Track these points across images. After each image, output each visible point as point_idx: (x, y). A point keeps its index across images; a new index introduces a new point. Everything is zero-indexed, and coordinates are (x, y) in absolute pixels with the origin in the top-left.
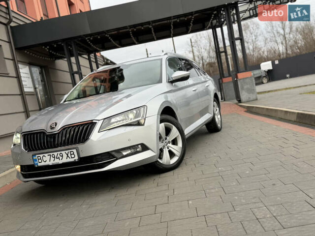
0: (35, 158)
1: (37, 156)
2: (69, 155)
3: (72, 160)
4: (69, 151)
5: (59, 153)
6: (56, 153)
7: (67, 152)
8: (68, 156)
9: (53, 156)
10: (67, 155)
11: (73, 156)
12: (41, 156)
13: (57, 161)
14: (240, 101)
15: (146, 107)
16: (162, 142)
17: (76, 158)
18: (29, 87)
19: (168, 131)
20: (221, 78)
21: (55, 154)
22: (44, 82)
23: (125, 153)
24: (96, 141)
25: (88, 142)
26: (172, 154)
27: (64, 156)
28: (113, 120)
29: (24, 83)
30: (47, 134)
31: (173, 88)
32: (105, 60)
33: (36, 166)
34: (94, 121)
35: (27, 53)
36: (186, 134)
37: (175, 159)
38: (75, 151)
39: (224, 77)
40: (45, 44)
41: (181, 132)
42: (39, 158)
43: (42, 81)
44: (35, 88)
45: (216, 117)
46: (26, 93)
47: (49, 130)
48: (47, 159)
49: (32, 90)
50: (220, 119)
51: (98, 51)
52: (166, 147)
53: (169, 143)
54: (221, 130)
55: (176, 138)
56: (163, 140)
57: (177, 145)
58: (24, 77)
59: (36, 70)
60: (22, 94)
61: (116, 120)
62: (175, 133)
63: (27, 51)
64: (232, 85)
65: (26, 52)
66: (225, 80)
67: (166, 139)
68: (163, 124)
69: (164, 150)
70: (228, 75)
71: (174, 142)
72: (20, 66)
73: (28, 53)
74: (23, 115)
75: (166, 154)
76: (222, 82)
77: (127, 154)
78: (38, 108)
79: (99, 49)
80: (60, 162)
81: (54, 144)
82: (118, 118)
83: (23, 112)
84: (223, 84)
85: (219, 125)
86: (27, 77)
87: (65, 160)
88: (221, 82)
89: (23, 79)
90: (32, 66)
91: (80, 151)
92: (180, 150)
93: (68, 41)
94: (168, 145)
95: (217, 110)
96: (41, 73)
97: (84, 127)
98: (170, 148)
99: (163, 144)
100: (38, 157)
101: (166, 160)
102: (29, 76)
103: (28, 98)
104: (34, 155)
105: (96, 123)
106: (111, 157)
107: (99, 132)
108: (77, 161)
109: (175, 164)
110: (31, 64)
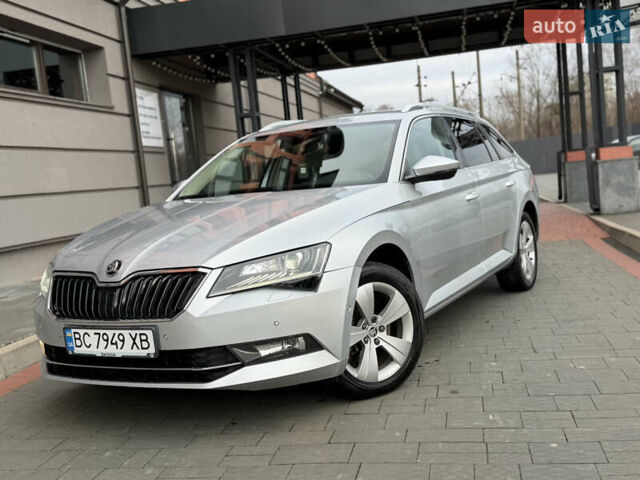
0: (68, 334)
1: (73, 330)
2: (138, 341)
3: (143, 353)
4: (139, 332)
5: (117, 332)
6: (113, 332)
7: (133, 333)
8: (134, 343)
9: (105, 337)
10: (134, 340)
11: (145, 345)
12: (82, 332)
13: (113, 351)
14: (597, 211)
15: (328, 246)
16: (363, 328)
17: (152, 350)
18: (154, 138)
19: (381, 301)
20: (564, 151)
21: (110, 333)
22: (190, 126)
23: (264, 352)
24: (199, 318)
25: (181, 318)
26: (384, 357)
27: (127, 342)
28: (247, 270)
29: (143, 128)
30: (99, 285)
31: (412, 197)
32: (325, 88)
33: (70, 353)
34: (200, 270)
35: (156, 66)
36: (425, 309)
37: (391, 370)
38: (149, 333)
39: (571, 150)
40: (194, 51)
41: (415, 305)
42: (77, 336)
43: (184, 126)
44: (168, 140)
45: (523, 257)
46: (144, 149)
47: (103, 278)
48: (92, 342)
49: (160, 143)
50: (533, 262)
51: (304, 72)
52: (373, 339)
53: (381, 331)
54: (532, 286)
55: (400, 319)
56: (367, 323)
57: (401, 338)
58: (145, 116)
59: (174, 103)
60: (138, 150)
61: (254, 272)
62: (398, 306)
63: (158, 63)
64: (584, 170)
65: (154, 63)
66: (572, 156)
67: (374, 320)
68: (369, 287)
69: (367, 346)
70: (580, 146)
71: (395, 329)
72: (139, 92)
73: (159, 66)
74: (136, 194)
75: (370, 355)
76: (566, 159)
77: (270, 355)
78: (169, 181)
79: (303, 68)
80: (119, 353)
81: (109, 311)
82: (258, 267)
83: (137, 188)
84: (567, 165)
85: (529, 277)
86: (151, 117)
87: (128, 350)
88: (563, 160)
89: (142, 120)
90: (166, 93)
91: (161, 336)
92: (406, 350)
93: (237, 47)
94: (379, 334)
95: (528, 240)
96: (184, 108)
97: (176, 280)
98: (382, 343)
99: (365, 333)
100: (75, 333)
101: (369, 369)
102: (157, 113)
103: (148, 159)
104: (67, 329)
105: (204, 274)
106: (230, 359)
107: (208, 297)
108: (152, 356)
109: (390, 381)
110: (163, 89)
